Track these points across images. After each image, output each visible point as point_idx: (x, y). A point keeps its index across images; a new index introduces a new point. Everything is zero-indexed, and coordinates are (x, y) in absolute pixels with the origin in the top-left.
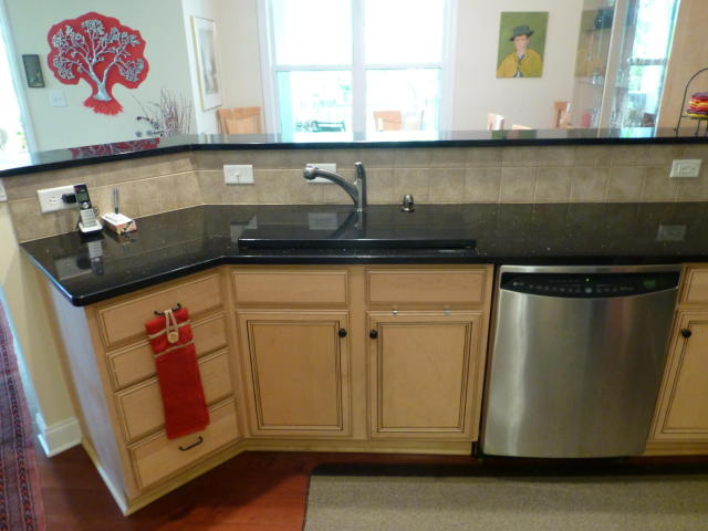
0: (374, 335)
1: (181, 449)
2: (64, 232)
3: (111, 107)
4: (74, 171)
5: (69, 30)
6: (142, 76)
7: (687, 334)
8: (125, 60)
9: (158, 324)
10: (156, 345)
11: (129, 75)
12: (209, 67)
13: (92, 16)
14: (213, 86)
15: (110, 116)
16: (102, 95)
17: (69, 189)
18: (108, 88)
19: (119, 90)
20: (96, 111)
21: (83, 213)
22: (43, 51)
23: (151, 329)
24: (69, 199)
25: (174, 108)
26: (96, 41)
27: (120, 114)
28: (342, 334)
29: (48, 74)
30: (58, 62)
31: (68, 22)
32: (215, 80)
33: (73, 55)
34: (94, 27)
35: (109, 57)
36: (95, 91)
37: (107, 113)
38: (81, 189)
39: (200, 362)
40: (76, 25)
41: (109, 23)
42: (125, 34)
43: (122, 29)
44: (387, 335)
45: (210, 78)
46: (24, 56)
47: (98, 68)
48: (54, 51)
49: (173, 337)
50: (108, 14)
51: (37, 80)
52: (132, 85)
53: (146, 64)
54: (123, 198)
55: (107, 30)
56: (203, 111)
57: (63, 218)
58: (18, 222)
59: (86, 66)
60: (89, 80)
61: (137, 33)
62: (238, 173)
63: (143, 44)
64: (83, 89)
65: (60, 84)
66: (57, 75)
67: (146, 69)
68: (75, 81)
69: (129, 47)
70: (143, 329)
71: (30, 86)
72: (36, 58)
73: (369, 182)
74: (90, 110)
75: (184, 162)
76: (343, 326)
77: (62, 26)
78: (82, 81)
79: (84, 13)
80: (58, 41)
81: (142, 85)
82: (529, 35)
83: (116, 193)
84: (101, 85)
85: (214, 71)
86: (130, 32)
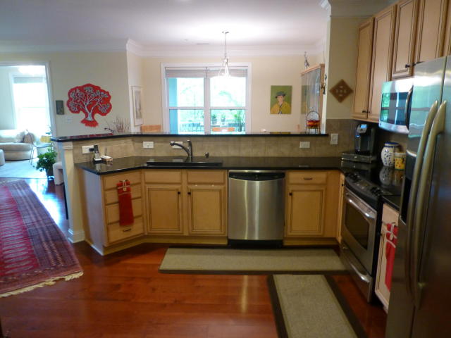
0: (189, 193)
1: (124, 231)
2: (89, 161)
3: (93, 124)
4: (93, 141)
5: (78, 91)
6: (108, 111)
7: (291, 194)
8: (102, 104)
9: (120, 184)
10: (120, 191)
11: (103, 110)
12: (138, 107)
13: (89, 85)
14: (139, 115)
15: (93, 128)
16: (90, 119)
17: (92, 147)
18: (93, 116)
19: (97, 117)
20: (86, 125)
21: (96, 155)
22: (65, 99)
23: (118, 185)
24: (91, 150)
25: (122, 124)
26: (89, 96)
27: (97, 127)
28: (179, 193)
29: (66, 108)
30: (72, 104)
31: (77, 87)
32: (140, 113)
33: (78, 101)
34: (89, 90)
35: (94, 102)
36: (87, 116)
37: (91, 126)
38: (96, 147)
39: (133, 201)
40: (81, 89)
41: (96, 88)
42: (102, 93)
43: (102, 91)
44: (194, 193)
45: (138, 112)
46: (57, 102)
47: (89, 108)
48: (70, 99)
49: (125, 189)
50: (96, 84)
51: (61, 111)
52: (104, 114)
53: (111, 105)
54: (108, 151)
55: (95, 91)
56: (135, 126)
57: (88, 156)
58: (75, 156)
59: (84, 106)
60: (85, 112)
61: (108, 93)
62: (148, 144)
63: (110, 97)
64: (82, 115)
65: (71, 113)
66: (70, 110)
67: (110, 108)
68: (78, 112)
69: (104, 98)
70: (116, 186)
71: (58, 113)
72: (62, 102)
73: (193, 148)
74: (83, 125)
75: (129, 140)
76: (180, 191)
77: (75, 89)
78: (81, 112)
79: (85, 84)
80: (72, 95)
81: (108, 115)
82: (284, 95)
83: (106, 149)
84: (90, 114)
85: (140, 109)
86: (105, 92)
